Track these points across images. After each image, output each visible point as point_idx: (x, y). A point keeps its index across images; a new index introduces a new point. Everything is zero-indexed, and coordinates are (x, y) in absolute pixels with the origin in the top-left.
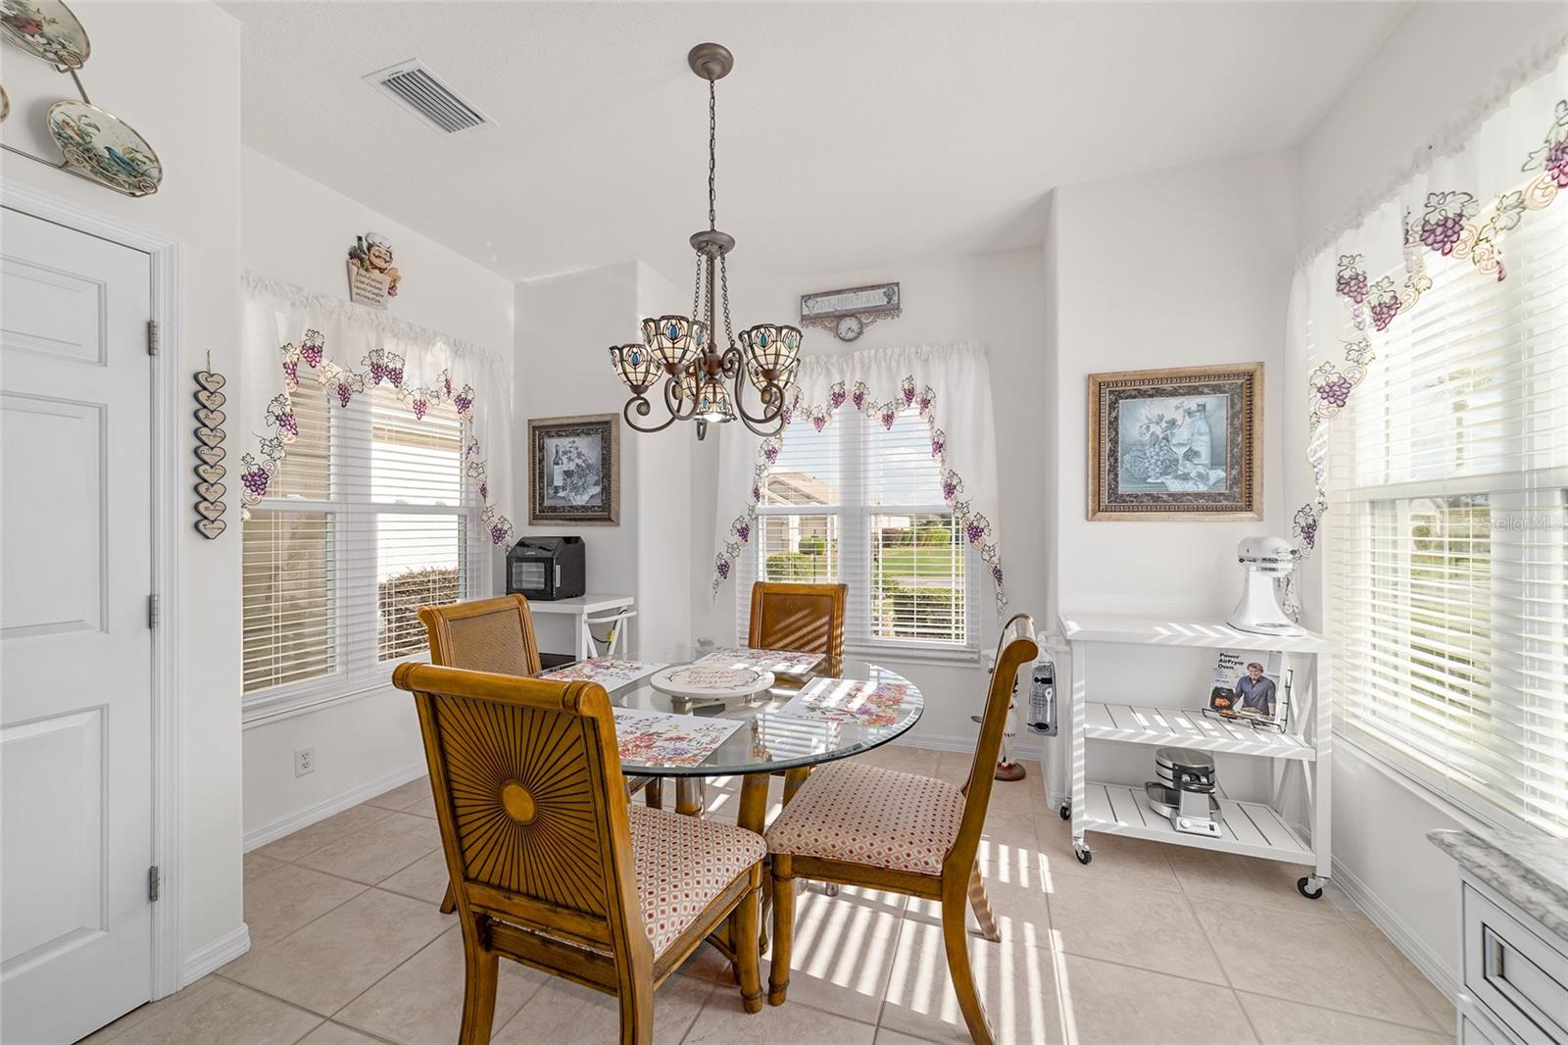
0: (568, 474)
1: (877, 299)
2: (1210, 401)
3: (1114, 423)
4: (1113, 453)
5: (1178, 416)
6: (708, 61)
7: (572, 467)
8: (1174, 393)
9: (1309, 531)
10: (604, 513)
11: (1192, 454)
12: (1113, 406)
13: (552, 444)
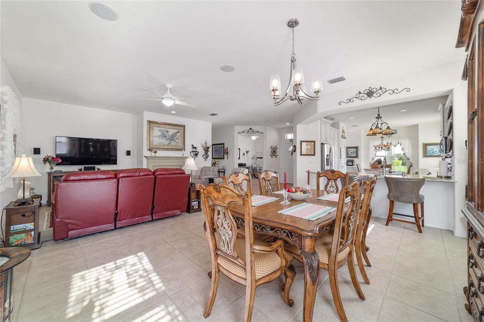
0: (351, 153)
3: (426, 148)
4: (426, 151)
5: (434, 147)
7: (352, 152)
8: (434, 145)
10: (357, 157)
12: (426, 146)
13: (349, 149)
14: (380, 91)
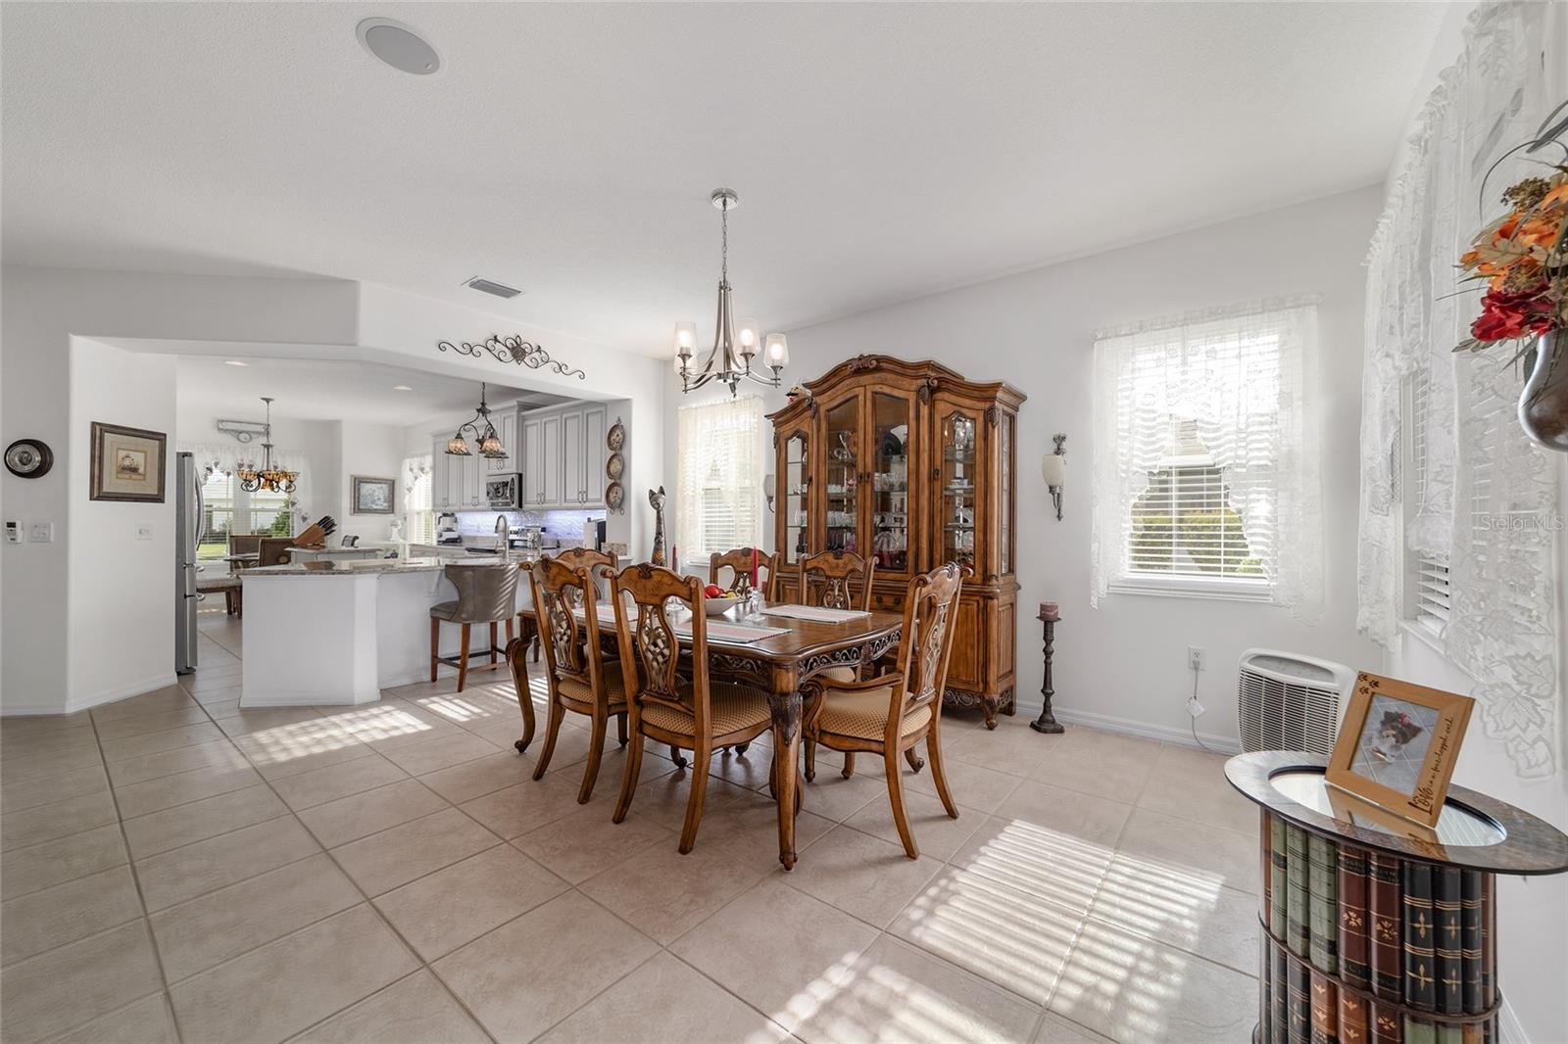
1: (261, 429)
2: (384, 486)
3: (359, 489)
4: (358, 497)
5: (376, 489)
6: (268, 400)
8: (375, 483)
9: (405, 518)
11: (379, 499)
12: (358, 484)
14: (536, 355)
